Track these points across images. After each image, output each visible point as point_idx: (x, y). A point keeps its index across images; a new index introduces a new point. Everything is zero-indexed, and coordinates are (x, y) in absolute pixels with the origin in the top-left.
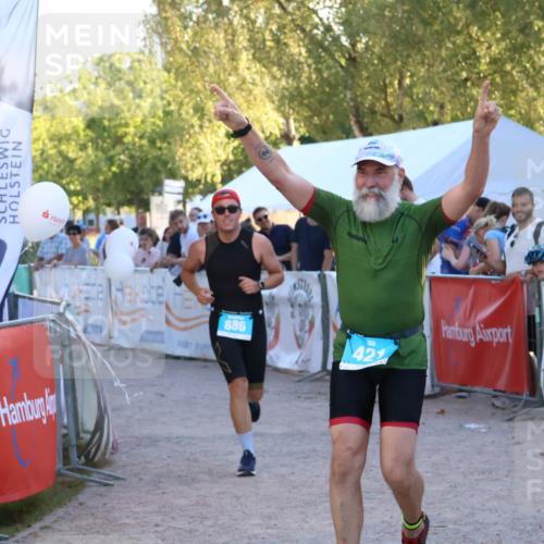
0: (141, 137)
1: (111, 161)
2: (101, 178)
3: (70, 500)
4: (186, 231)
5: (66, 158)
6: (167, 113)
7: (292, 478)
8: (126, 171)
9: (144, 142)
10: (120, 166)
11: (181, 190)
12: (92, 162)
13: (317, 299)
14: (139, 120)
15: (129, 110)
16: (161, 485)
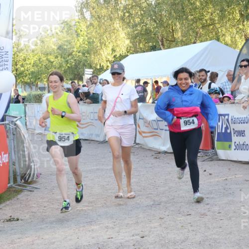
0: (79, 52)
1: (67, 61)
2: (63, 69)
3: (14, 197)
5: (50, 61)
6: (89, 43)
7: (107, 186)
8: (73, 66)
9: (80, 54)
10: (70, 64)
11: (92, 73)
12: (59, 63)
14: (78, 45)
15: (74, 42)
16: (53, 191)
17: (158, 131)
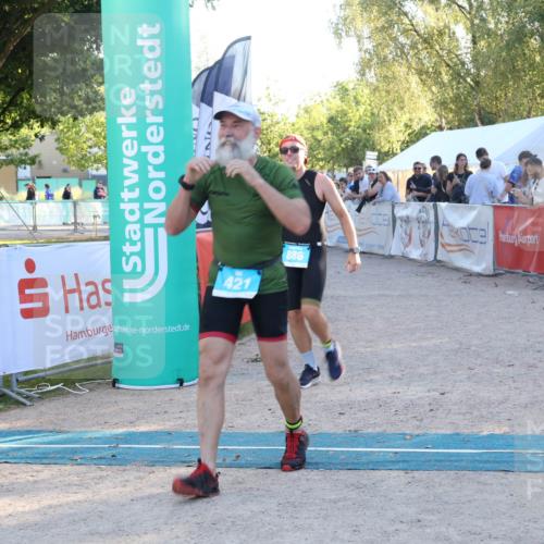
0: (358, 128)
1: (341, 141)
2: (335, 151)
4: (362, 179)
5: (316, 139)
6: (373, 114)
7: (394, 320)
8: (349, 147)
9: (360, 130)
10: (346, 144)
11: (376, 158)
12: (330, 142)
13: (432, 218)
14: (358, 117)
15: (352, 112)
17: (470, 244)
